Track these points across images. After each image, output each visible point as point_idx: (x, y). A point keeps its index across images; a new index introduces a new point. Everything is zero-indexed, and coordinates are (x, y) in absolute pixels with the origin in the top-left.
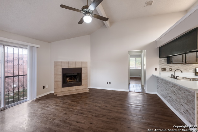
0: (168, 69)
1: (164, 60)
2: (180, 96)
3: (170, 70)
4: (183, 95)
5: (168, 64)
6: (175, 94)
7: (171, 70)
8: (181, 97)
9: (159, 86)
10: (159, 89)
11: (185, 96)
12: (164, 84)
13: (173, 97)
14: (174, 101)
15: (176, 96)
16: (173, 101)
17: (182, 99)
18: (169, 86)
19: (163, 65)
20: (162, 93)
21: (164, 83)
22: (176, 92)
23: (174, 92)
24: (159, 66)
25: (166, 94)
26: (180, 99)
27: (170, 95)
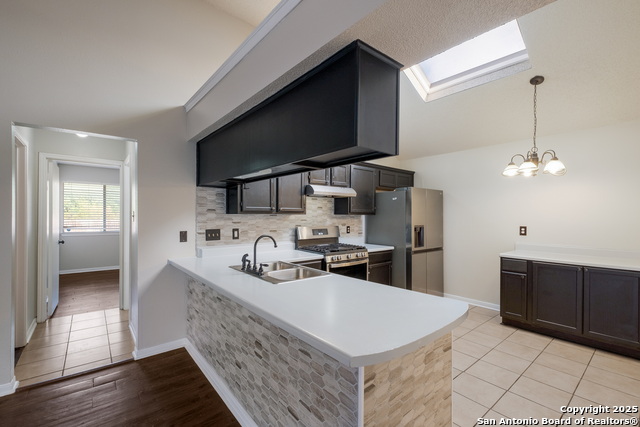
0: (226, 232)
1: (214, 198)
2: (285, 367)
3: (234, 238)
4: (300, 365)
5: (228, 212)
6: (260, 353)
7: (238, 238)
8: (287, 375)
9: (193, 312)
10: (196, 322)
11: (309, 371)
12: (215, 305)
13: (251, 367)
14: (258, 387)
15: (266, 365)
16: (250, 384)
17: (294, 383)
18: (237, 312)
19: (212, 215)
20: (206, 340)
21: (213, 299)
22: (264, 343)
23: (258, 344)
24: (197, 222)
25: (224, 348)
26: (284, 379)
27: (240, 357)
